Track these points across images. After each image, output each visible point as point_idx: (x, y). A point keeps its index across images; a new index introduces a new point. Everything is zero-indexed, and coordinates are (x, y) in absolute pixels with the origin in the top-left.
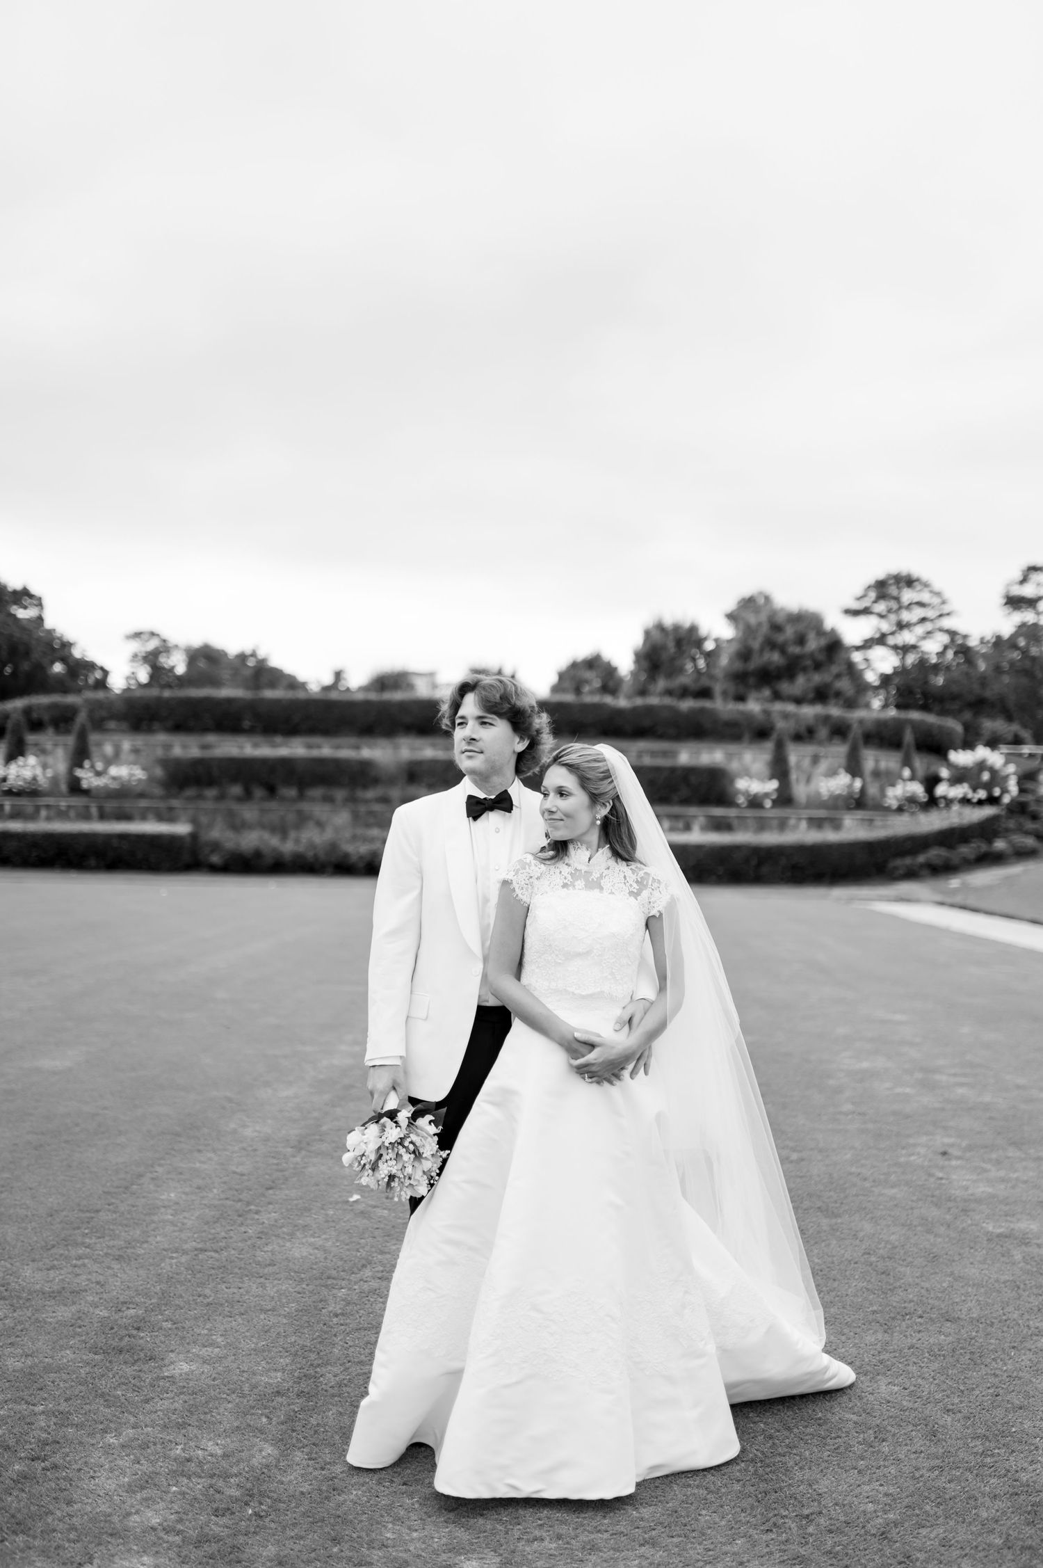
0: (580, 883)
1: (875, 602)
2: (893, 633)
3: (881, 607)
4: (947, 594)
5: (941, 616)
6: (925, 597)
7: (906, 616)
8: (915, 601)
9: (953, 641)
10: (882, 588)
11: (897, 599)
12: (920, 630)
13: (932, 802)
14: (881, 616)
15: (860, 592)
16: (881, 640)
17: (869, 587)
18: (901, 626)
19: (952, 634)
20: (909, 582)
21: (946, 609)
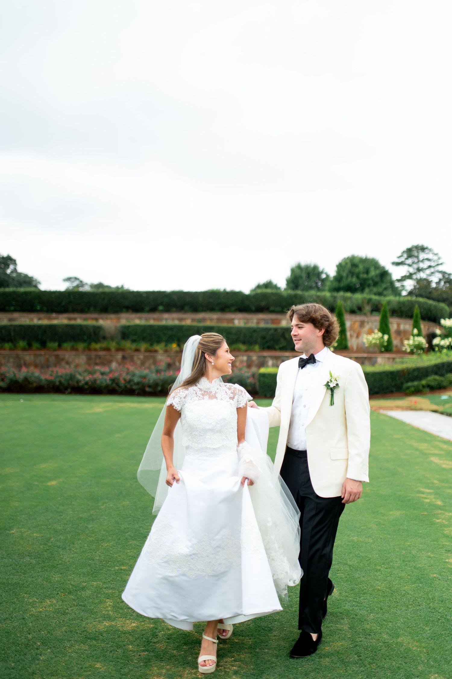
0: (206, 397)
1: (407, 259)
2: (415, 273)
3: (409, 261)
4: (440, 255)
5: (438, 265)
6: (430, 256)
7: (421, 265)
8: (425, 258)
9: (444, 276)
10: (410, 252)
11: (417, 257)
12: (428, 272)
13: (431, 348)
14: (409, 265)
15: (399, 254)
16: (410, 276)
17: (404, 252)
18: (419, 270)
19: (443, 273)
20: (423, 249)
21: (440, 262)
